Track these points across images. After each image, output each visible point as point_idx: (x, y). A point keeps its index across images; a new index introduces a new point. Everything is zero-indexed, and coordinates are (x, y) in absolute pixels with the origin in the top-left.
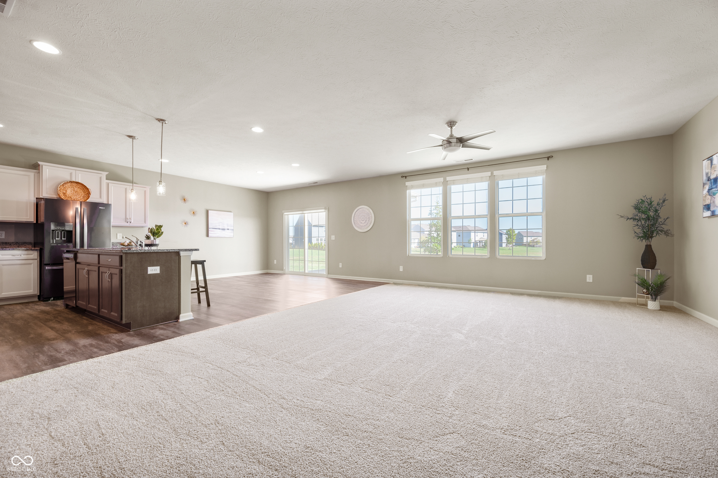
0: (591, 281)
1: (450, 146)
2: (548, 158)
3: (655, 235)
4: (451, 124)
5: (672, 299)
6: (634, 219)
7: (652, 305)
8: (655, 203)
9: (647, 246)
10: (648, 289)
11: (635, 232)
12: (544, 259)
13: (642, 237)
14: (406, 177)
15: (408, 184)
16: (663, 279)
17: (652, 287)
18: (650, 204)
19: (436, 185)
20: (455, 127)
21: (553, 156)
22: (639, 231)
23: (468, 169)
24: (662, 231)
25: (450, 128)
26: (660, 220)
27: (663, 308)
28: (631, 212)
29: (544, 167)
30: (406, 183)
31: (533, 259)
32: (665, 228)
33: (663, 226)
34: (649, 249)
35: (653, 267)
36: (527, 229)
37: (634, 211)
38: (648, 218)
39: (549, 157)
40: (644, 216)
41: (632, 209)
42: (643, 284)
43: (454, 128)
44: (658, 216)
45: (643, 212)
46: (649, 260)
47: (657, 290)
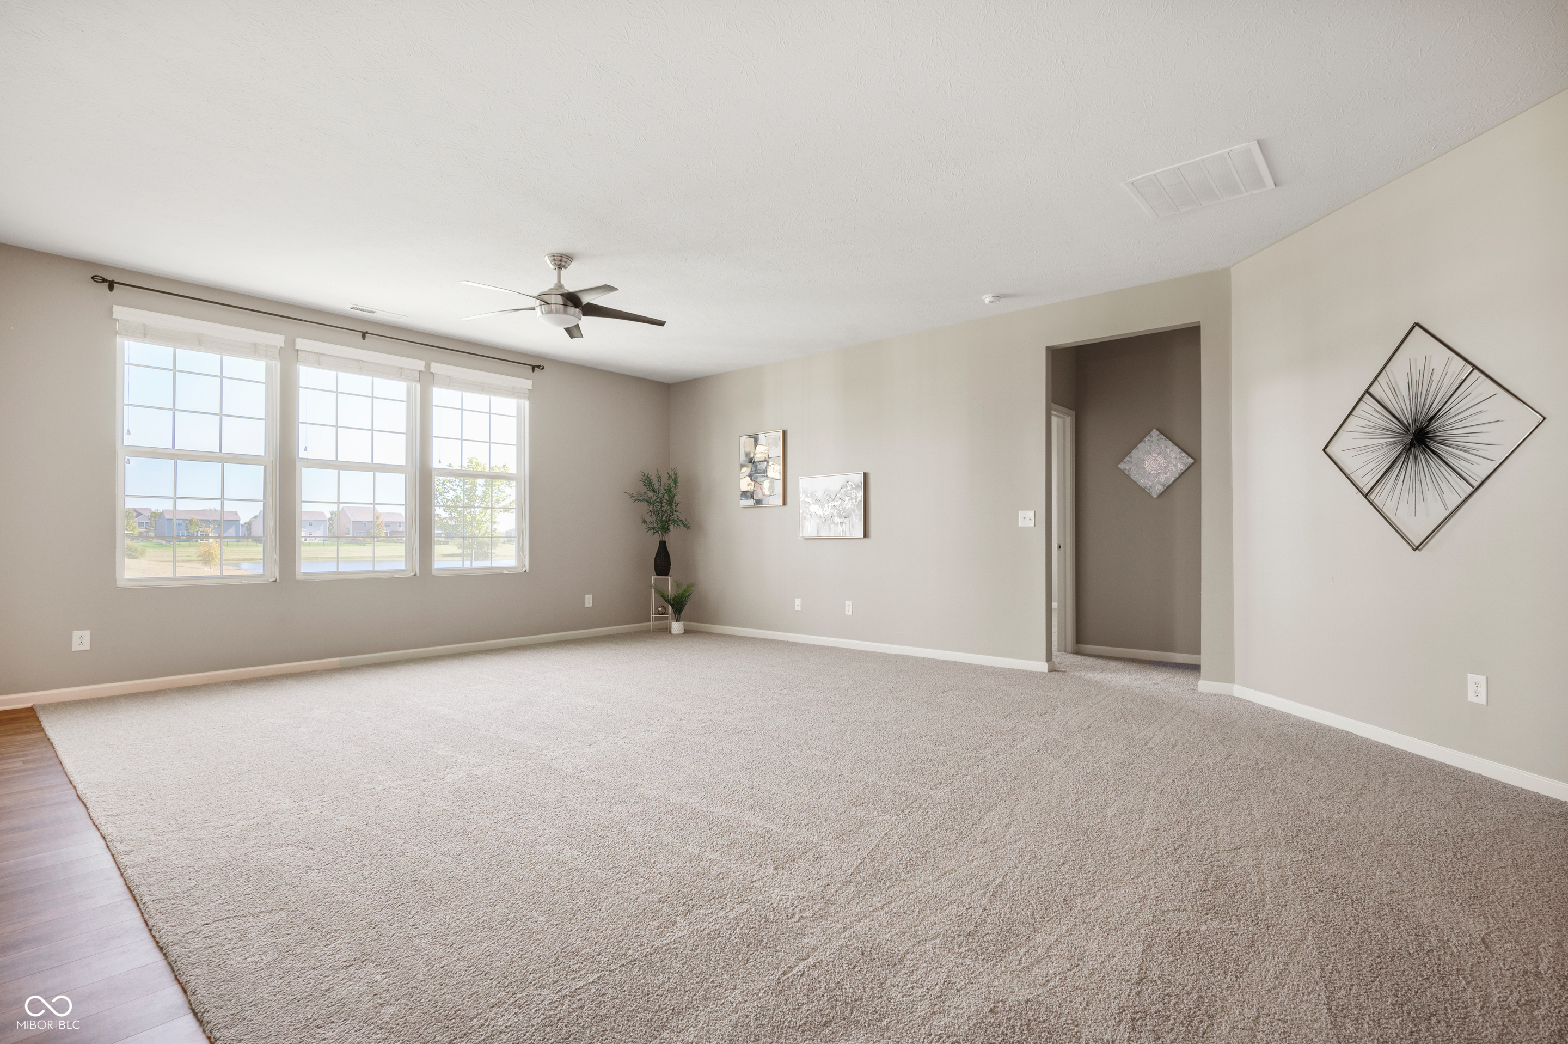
0: (591, 605)
2: (533, 368)
3: (669, 526)
4: (562, 261)
6: (644, 501)
7: (677, 627)
9: (660, 542)
10: (668, 604)
11: (648, 522)
12: (524, 570)
13: (656, 529)
14: (111, 285)
15: (120, 312)
17: (673, 601)
19: (255, 352)
21: (544, 369)
22: (652, 519)
23: (364, 335)
24: (677, 521)
26: (676, 505)
29: (527, 384)
30: (116, 308)
32: (681, 516)
34: (663, 545)
35: (666, 572)
39: (539, 367)
42: (662, 597)
46: (662, 564)
47: (678, 605)
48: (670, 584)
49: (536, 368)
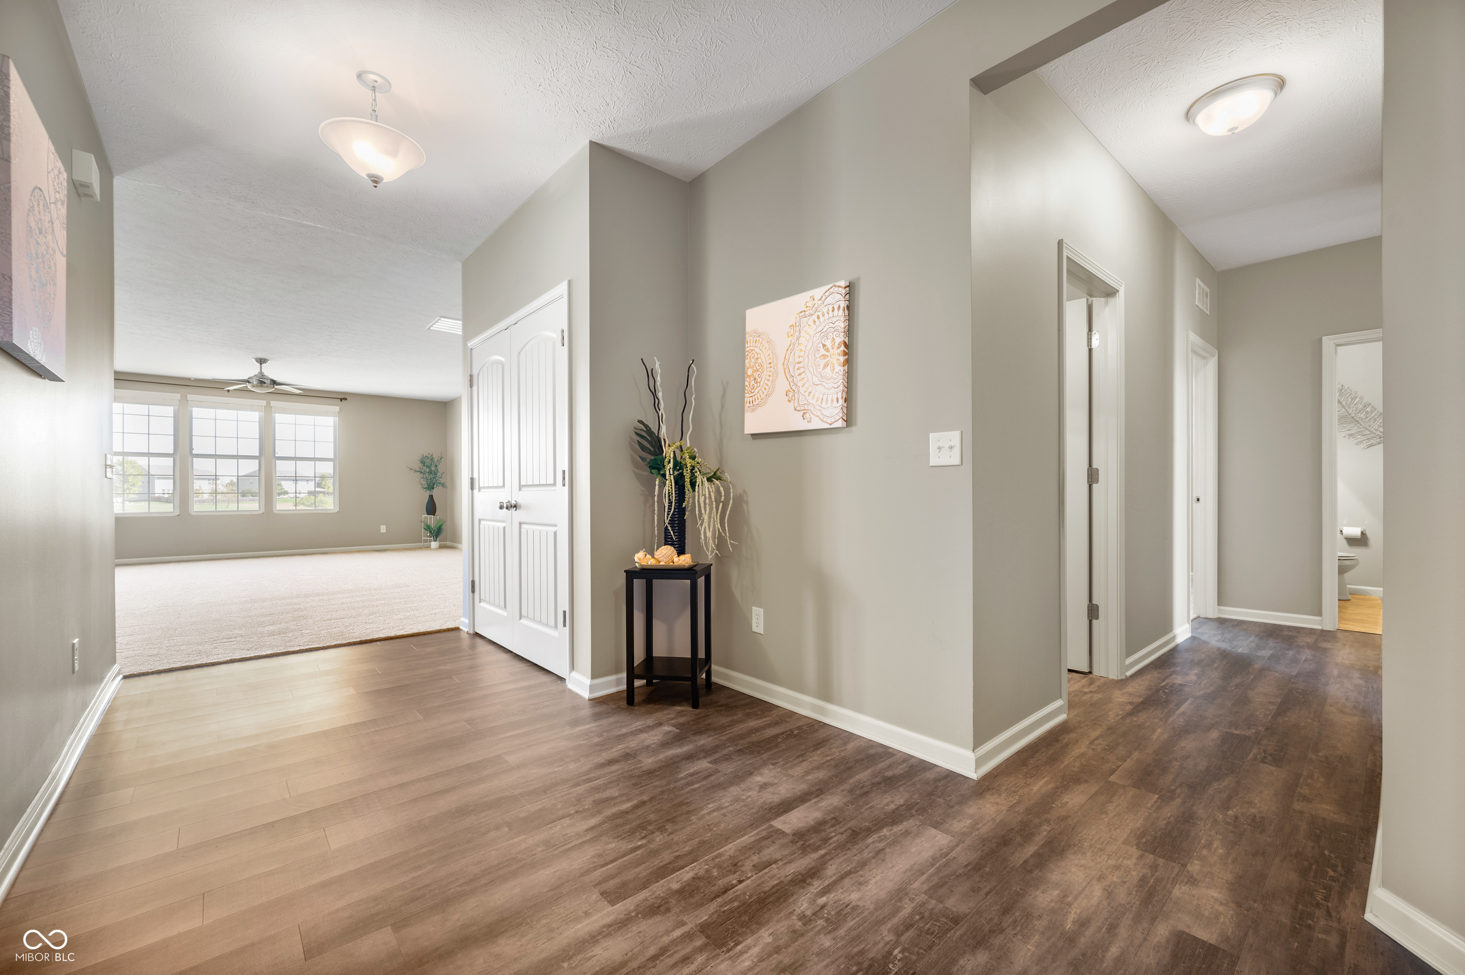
0: (385, 531)
1: (261, 386)
2: (341, 400)
3: (435, 486)
4: (261, 361)
5: (446, 540)
6: (421, 472)
7: (434, 544)
8: (435, 460)
9: (430, 496)
10: (431, 532)
11: (421, 484)
12: (337, 511)
13: (426, 488)
16: (440, 524)
17: (435, 530)
18: (432, 460)
20: (265, 364)
21: (346, 399)
22: (424, 482)
24: (440, 483)
25: (259, 364)
26: (438, 474)
27: (441, 547)
28: (417, 465)
29: (337, 408)
31: (324, 512)
32: (442, 481)
33: (440, 479)
34: (431, 497)
35: (434, 513)
36: (296, 477)
37: (420, 465)
38: (430, 473)
39: (343, 399)
40: (428, 470)
41: (419, 462)
42: (428, 528)
43: (263, 365)
44: (437, 470)
45: (428, 467)
46: (431, 508)
47: (436, 533)
48: (431, 520)
49: (343, 400)
